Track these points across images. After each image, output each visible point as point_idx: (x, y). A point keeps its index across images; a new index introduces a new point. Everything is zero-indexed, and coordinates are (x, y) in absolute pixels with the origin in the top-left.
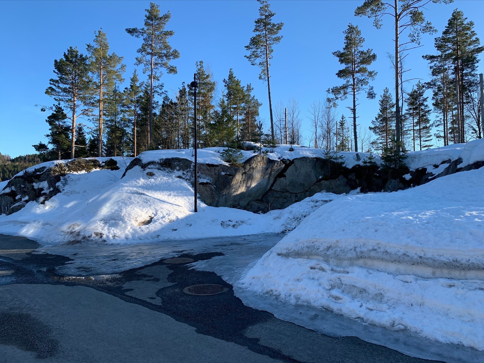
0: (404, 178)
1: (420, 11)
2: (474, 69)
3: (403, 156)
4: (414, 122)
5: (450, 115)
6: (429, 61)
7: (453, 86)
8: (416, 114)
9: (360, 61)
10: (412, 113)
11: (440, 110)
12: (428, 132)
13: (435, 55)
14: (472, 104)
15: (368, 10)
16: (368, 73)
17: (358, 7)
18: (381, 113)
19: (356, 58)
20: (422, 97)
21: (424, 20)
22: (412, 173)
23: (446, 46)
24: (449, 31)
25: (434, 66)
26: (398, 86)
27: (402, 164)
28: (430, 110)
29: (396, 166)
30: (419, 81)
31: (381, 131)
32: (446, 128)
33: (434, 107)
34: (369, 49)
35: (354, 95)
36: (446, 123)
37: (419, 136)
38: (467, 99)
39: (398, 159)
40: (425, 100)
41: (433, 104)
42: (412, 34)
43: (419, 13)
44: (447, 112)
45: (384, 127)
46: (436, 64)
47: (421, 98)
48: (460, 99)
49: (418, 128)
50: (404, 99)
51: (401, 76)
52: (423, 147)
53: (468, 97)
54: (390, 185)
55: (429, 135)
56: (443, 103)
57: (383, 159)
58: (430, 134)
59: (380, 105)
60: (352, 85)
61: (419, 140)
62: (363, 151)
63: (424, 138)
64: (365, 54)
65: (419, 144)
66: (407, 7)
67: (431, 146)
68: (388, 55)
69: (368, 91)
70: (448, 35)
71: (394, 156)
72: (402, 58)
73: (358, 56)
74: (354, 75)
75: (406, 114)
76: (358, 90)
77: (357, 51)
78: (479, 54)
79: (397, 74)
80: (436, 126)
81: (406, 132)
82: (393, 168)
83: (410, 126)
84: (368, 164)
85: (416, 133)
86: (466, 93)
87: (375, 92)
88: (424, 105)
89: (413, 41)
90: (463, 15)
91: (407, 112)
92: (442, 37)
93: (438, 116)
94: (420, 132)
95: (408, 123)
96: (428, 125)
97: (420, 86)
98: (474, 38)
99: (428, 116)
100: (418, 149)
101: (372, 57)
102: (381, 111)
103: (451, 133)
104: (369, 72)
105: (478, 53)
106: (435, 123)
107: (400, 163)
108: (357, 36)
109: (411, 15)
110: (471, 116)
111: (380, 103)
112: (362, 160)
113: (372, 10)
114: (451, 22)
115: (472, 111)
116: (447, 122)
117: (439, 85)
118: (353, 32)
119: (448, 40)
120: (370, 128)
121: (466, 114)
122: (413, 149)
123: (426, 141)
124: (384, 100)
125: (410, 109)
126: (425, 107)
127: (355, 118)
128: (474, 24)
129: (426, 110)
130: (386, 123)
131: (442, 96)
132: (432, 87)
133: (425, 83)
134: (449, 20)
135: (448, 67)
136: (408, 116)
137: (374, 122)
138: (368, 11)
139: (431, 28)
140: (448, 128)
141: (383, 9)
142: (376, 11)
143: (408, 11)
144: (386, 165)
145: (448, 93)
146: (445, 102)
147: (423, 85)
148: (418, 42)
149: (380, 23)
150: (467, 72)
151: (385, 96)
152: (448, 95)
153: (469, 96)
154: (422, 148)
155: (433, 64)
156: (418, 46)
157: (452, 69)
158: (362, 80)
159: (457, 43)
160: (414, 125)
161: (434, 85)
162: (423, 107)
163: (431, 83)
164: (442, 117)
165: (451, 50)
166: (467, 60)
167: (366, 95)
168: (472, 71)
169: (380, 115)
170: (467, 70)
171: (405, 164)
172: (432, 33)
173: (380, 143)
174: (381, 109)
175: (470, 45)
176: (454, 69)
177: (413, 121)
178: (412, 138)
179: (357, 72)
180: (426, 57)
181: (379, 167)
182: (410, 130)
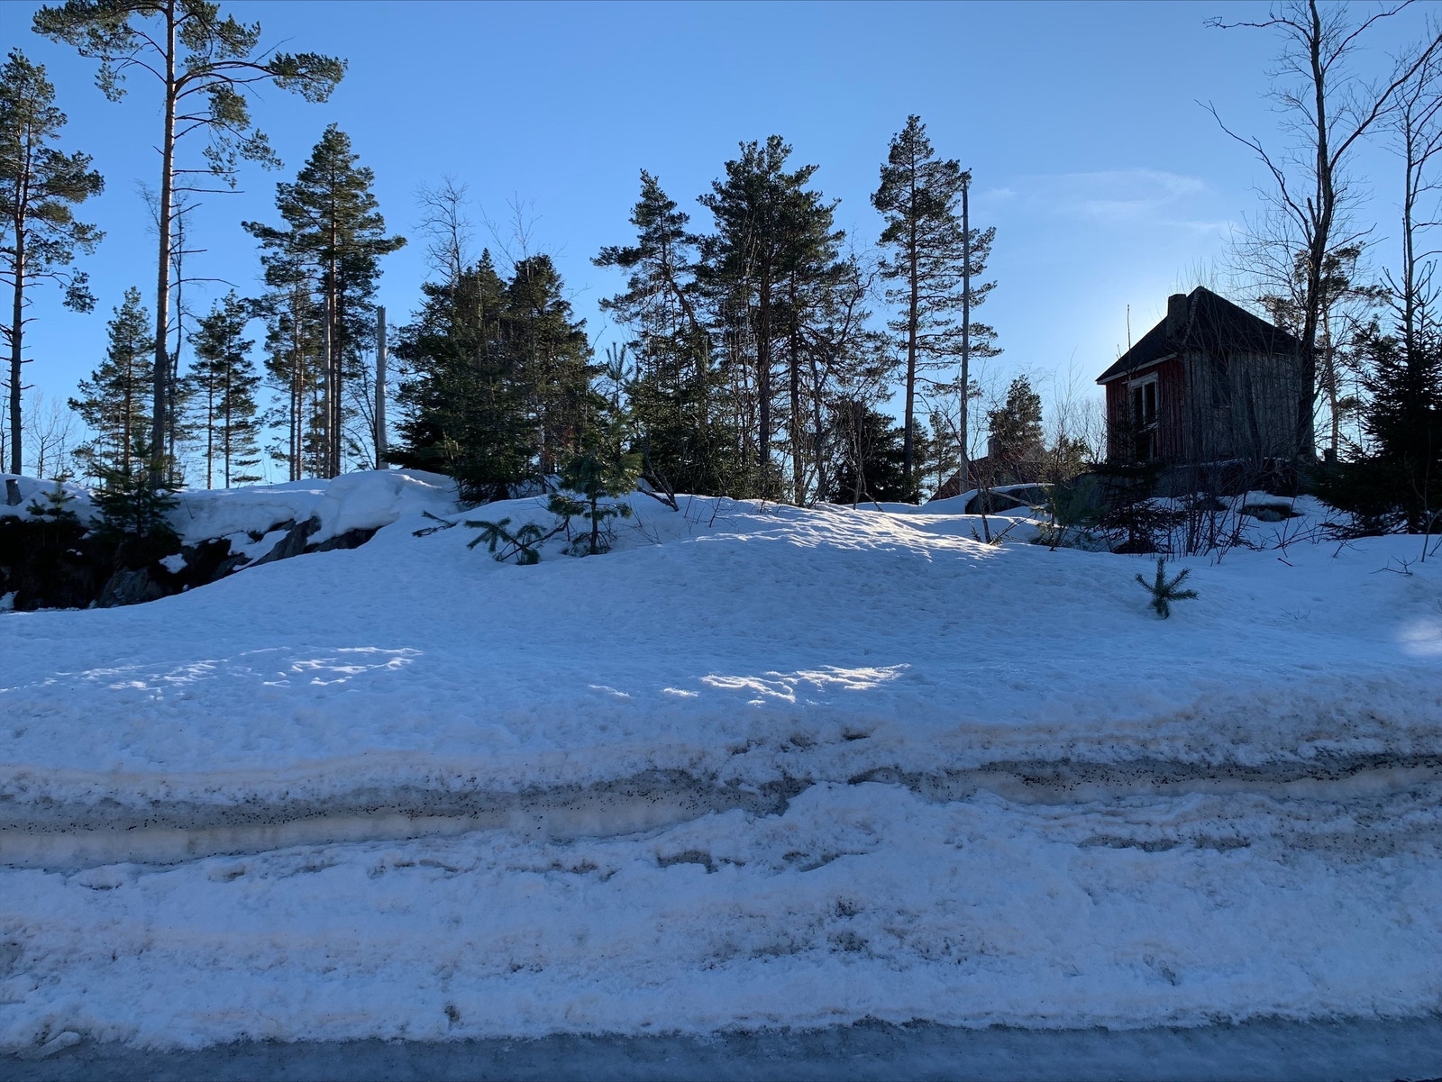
0: (164, 568)
1: (238, 93)
2: (370, 293)
3: (163, 501)
4: (214, 405)
5: (308, 401)
6: (260, 241)
7: (320, 324)
8: (218, 383)
9: (45, 181)
10: (207, 379)
11: (284, 382)
12: (249, 440)
13: (276, 229)
14: (362, 381)
15: (81, 30)
16: (72, 227)
17: (45, 8)
18: (112, 363)
19: (31, 169)
20: (237, 336)
21: (248, 122)
22: (188, 553)
23: (306, 212)
24: (313, 175)
25: (273, 258)
26: (166, 289)
27: (160, 523)
28: (259, 379)
29: (140, 529)
30: (232, 290)
31: (109, 419)
32: (296, 433)
33: (269, 371)
34: (80, 154)
35: (19, 286)
36: (296, 419)
37: (224, 447)
38: (349, 366)
39: (148, 509)
40: (245, 348)
41: (267, 362)
42: (214, 149)
43: (234, 98)
44: (301, 390)
45: (118, 406)
46: (277, 253)
47: (236, 340)
48: (333, 362)
49: (221, 423)
50: (184, 334)
51: (179, 264)
52: (234, 480)
53: (353, 360)
54: (118, 586)
55: (251, 446)
56: (291, 364)
57: (99, 504)
58: (256, 445)
59: (111, 336)
60: (13, 252)
61: (224, 460)
62: (45, 477)
63: (238, 453)
64: (66, 164)
65: (224, 469)
66: (204, 68)
67: (258, 479)
68: (141, 188)
69: (69, 284)
70: (311, 184)
71: (137, 497)
72: (182, 209)
73: (39, 162)
74: (22, 221)
75: (191, 377)
76: (33, 272)
77: (38, 146)
78: (381, 256)
79: (164, 253)
80: (271, 426)
81: (186, 431)
82: (130, 534)
83: (199, 414)
84: (48, 518)
85: (218, 438)
86: (349, 349)
87: (93, 292)
88: (241, 360)
89: (216, 172)
90: (349, 146)
91: (194, 372)
92: (297, 185)
93: (279, 399)
94: (228, 435)
95: (194, 407)
96: (251, 420)
97: (233, 304)
98: (371, 213)
99: (253, 394)
100: (219, 483)
101: (90, 181)
102: (112, 355)
103: (308, 449)
104: (77, 226)
105: (379, 253)
106: (269, 415)
107: (154, 520)
108: (41, 99)
109: (212, 95)
110: (360, 411)
111: (111, 330)
112: (27, 503)
113: (93, 33)
114: (320, 152)
115: (363, 400)
116: (299, 418)
117: (285, 313)
118: (27, 80)
119: (310, 199)
120: (74, 404)
121: (348, 405)
122: (206, 482)
123: (242, 463)
124: (123, 323)
125: (203, 365)
126: (244, 366)
127: (16, 362)
128: (373, 177)
129: (246, 375)
130: (128, 394)
131: (290, 346)
132: (263, 313)
133: (246, 299)
134: (316, 147)
135: (309, 270)
136: (195, 385)
137: (87, 385)
138: (82, 34)
139: (266, 150)
140: (302, 435)
141: (131, 44)
142: (107, 43)
143: (206, 81)
144: (109, 524)
145: (306, 340)
146: (297, 363)
147: (241, 303)
148: (230, 178)
149: (118, 84)
150: (353, 294)
151: (127, 312)
152: (307, 347)
153: (355, 357)
154: (230, 484)
155: (269, 252)
156: (231, 190)
157: (319, 279)
158: (51, 246)
159: (331, 213)
160: (211, 415)
161: (271, 309)
162: (238, 366)
163: (263, 304)
164: (288, 402)
165: (317, 227)
166: (353, 263)
167: (63, 297)
168: (365, 295)
169: (107, 366)
170: (354, 291)
171: (169, 523)
172: (269, 165)
173: (107, 455)
174: (112, 350)
175: (362, 226)
176: (323, 279)
177: (211, 402)
178: (205, 450)
179: (33, 214)
180: (252, 226)
181: (85, 530)
182: (199, 427)
